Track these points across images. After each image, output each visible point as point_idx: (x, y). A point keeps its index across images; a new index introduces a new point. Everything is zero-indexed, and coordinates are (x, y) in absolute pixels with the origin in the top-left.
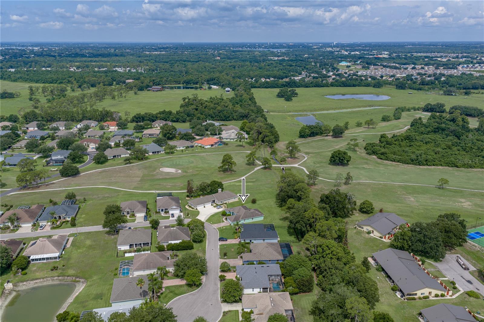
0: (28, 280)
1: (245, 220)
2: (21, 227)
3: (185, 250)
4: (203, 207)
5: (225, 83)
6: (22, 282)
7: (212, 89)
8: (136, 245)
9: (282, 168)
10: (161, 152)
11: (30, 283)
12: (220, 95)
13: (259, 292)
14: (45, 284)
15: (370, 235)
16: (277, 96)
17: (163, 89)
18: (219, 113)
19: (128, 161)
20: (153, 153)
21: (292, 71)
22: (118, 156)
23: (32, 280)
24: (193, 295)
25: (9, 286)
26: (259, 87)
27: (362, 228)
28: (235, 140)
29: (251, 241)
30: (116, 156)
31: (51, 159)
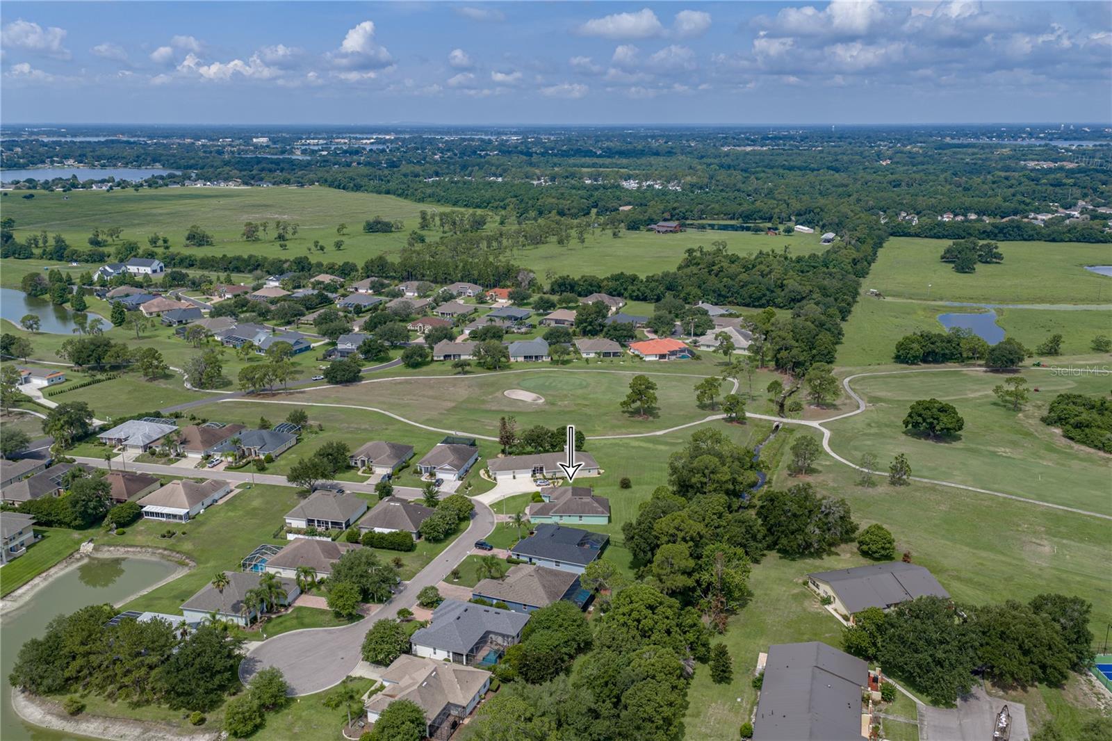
0: (117, 546)
1: (561, 516)
2: (185, 457)
3: (394, 549)
4: (512, 476)
5: (830, 221)
6: (110, 545)
7: (792, 234)
8: (319, 521)
9: (776, 424)
10: (544, 359)
11: (118, 550)
12: (784, 249)
13: (445, 660)
14: (139, 557)
15: (826, 606)
16: (943, 258)
17: (682, 227)
18: (742, 287)
19: (460, 369)
20: (525, 357)
21: (1052, 197)
22: (454, 356)
23: (124, 546)
24: (330, 632)
25: (87, 547)
26: (917, 235)
27: (817, 586)
28: (712, 349)
29: (531, 559)
30: (450, 356)
31: (336, 349)
